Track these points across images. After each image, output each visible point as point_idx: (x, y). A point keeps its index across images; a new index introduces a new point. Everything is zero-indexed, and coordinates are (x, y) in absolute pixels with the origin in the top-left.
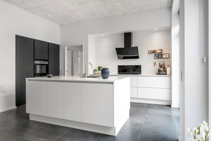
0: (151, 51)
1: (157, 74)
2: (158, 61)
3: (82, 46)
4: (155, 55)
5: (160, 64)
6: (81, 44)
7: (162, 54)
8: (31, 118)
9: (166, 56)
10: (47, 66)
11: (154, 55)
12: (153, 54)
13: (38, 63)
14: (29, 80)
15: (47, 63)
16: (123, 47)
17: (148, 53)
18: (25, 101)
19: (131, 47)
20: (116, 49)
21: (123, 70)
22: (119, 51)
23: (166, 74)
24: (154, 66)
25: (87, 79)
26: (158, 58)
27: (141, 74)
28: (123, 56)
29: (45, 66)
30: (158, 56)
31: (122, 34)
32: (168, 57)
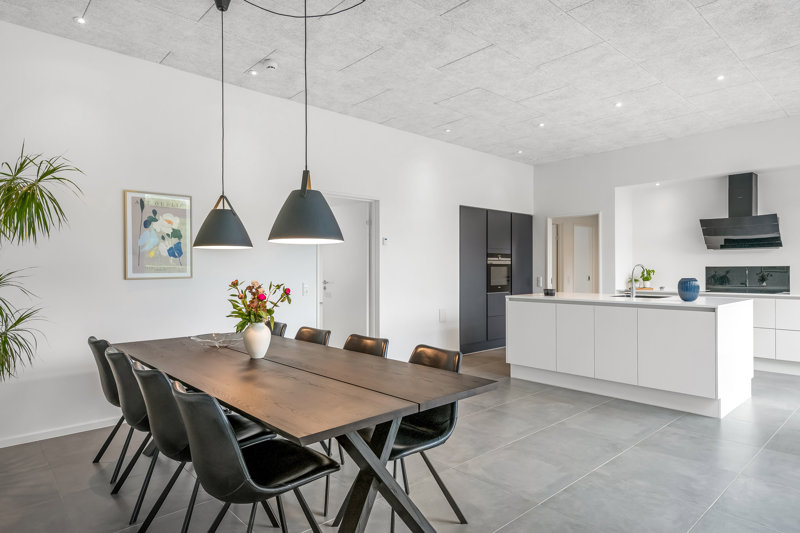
3: (596, 217)
6: (594, 213)
8: (514, 374)
10: (510, 267)
13: (494, 263)
14: (510, 299)
15: (507, 261)
16: (726, 216)
18: (504, 338)
19: (754, 215)
20: (701, 221)
22: (709, 228)
25: (635, 300)
27: (788, 291)
28: (721, 240)
29: (505, 268)
31: (720, 178)
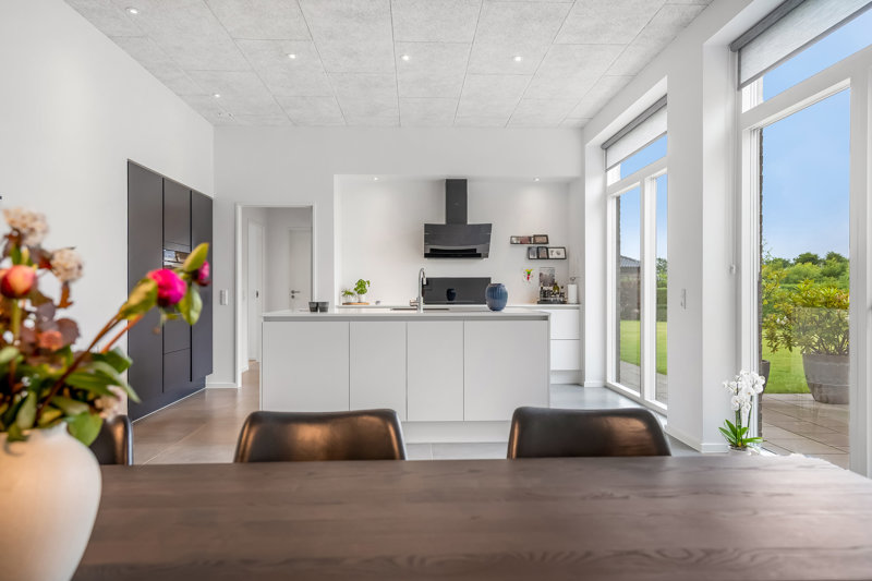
0: (517, 238)
1: (538, 303)
2: (538, 267)
4: (529, 248)
5: (541, 275)
7: (547, 248)
9: (558, 254)
11: (526, 249)
12: (524, 249)
16: (444, 222)
17: (512, 243)
19: (468, 223)
20: (426, 226)
21: (439, 293)
22: (430, 234)
23: (564, 303)
24: (525, 279)
26: (538, 258)
30: (538, 252)
32: (562, 256)
